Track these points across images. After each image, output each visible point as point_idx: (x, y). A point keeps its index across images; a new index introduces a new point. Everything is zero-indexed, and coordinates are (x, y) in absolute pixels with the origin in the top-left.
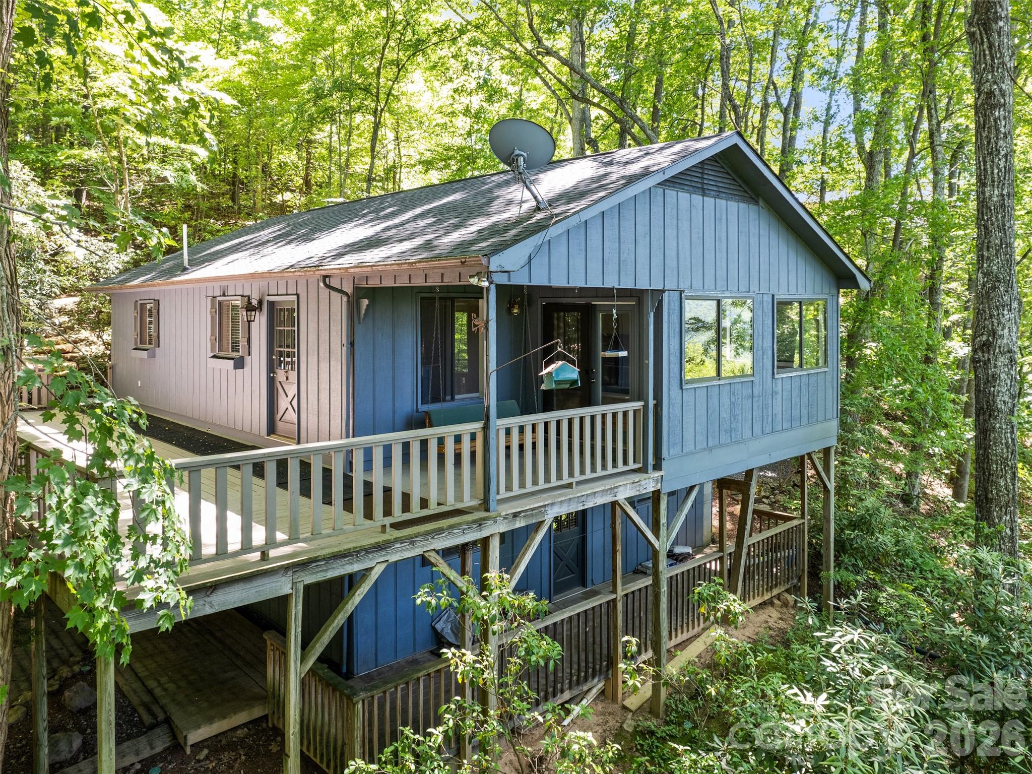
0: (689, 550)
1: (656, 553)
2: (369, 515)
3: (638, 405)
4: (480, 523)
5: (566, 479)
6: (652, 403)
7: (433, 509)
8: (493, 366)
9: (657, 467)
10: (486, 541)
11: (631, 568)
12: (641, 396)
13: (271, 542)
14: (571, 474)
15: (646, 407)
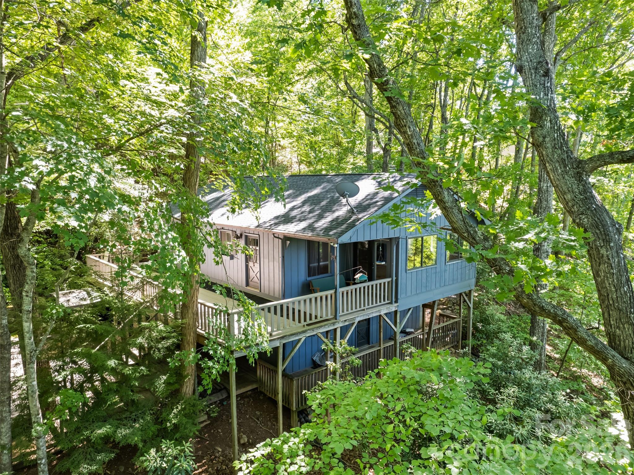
0: (413, 330)
1: (395, 333)
2: (300, 322)
3: (389, 279)
4: (334, 324)
5: (363, 308)
6: (394, 278)
7: (319, 319)
8: (338, 272)
9: (396, 302)
10: (335, 330)
11: (388, 337)
12: (390, 276)
13: (272, 331)
14: (364, 306)
15: (392, 280)
